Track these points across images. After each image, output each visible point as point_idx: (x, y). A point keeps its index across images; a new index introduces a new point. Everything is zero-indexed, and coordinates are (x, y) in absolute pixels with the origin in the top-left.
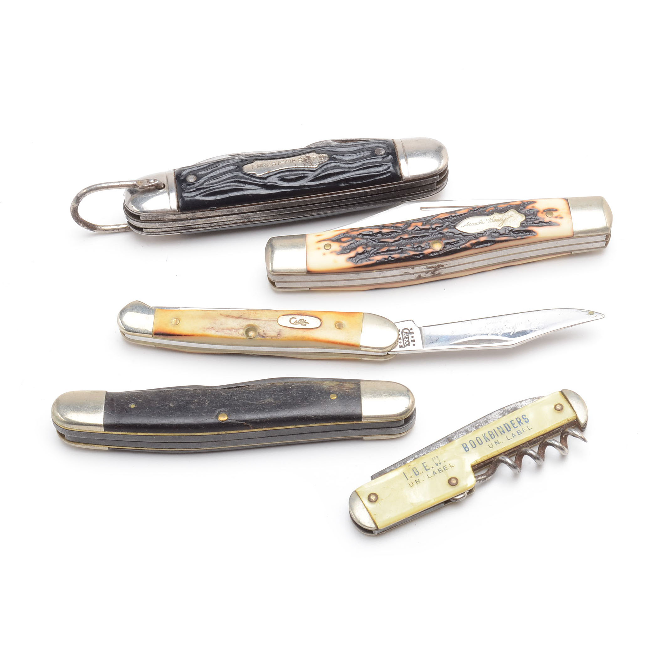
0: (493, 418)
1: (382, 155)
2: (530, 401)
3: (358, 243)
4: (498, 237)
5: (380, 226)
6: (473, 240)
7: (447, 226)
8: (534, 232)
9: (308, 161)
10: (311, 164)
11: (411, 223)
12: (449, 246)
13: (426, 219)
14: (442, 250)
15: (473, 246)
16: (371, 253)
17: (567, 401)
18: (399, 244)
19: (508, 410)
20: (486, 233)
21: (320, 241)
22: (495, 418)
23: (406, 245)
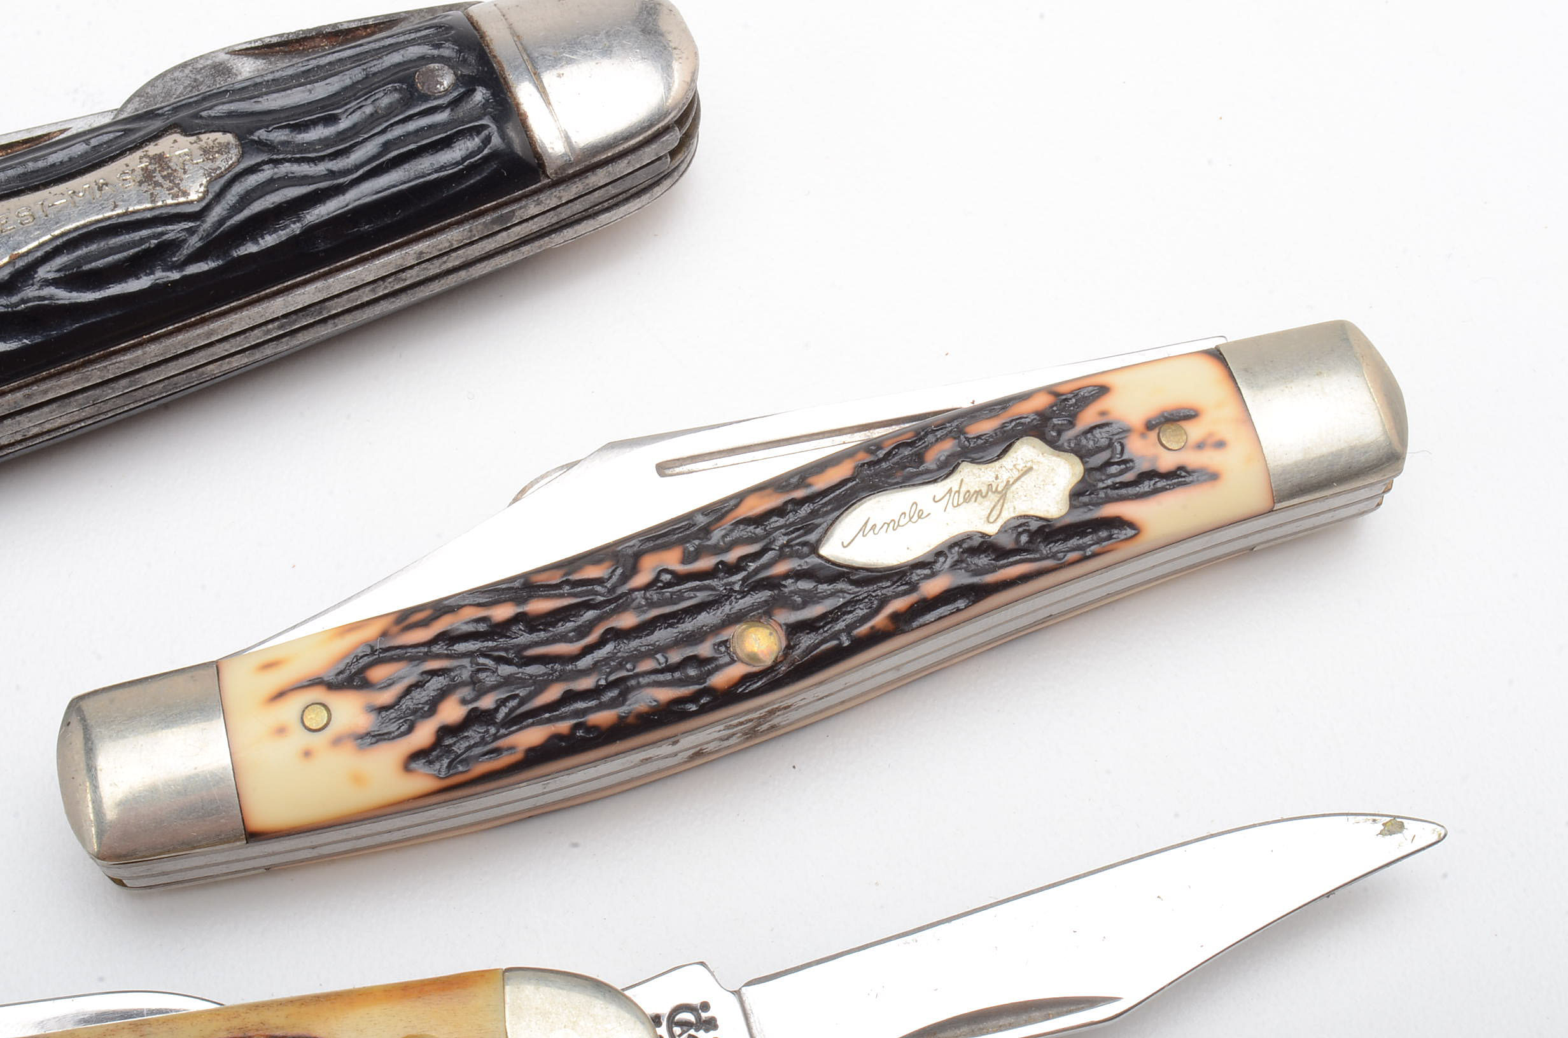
1: (447, 92)
3: (436, 683)
4: (994, 570)
6: (898, 595)
7: (782, 547)
8: (1131, 525)
9: (164, 177)
10: (176, 189)
11: (638, 556)
12: (806, 640)
13: (694, 525)
14: (781, 662)
15: (902, 622)
16: (501, 715)
18: (606, 660)
20: (942, 559)
21: (280, 695)
23: (638, 656)
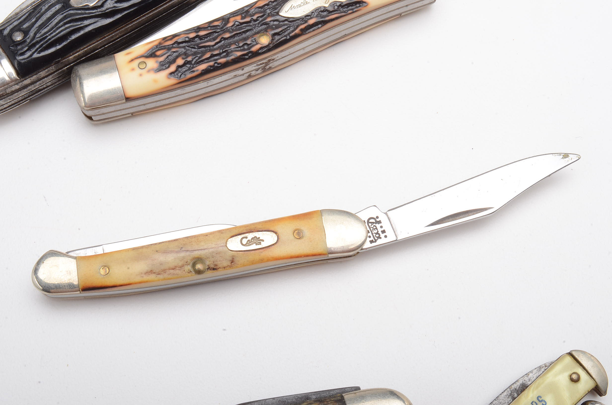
0: (502, 403)
2: (537, 371)
3: (175, 54)
4: (328, 16)
5: (195, 28)
6: (302, 24)
7: (269, 14)
8: (365, 2)
11: (229, 18)
12: (277, 38)
13: (244, 10)
14: (271, 43)
15: (304, 31)
16: (193, 62)
17: (582, 367)
18: (222, 46)
19: (516, 389)
20: (313, 14)
21: (132, 60)
22: (504, 402)
23: (230, 45)
